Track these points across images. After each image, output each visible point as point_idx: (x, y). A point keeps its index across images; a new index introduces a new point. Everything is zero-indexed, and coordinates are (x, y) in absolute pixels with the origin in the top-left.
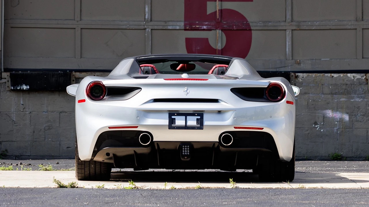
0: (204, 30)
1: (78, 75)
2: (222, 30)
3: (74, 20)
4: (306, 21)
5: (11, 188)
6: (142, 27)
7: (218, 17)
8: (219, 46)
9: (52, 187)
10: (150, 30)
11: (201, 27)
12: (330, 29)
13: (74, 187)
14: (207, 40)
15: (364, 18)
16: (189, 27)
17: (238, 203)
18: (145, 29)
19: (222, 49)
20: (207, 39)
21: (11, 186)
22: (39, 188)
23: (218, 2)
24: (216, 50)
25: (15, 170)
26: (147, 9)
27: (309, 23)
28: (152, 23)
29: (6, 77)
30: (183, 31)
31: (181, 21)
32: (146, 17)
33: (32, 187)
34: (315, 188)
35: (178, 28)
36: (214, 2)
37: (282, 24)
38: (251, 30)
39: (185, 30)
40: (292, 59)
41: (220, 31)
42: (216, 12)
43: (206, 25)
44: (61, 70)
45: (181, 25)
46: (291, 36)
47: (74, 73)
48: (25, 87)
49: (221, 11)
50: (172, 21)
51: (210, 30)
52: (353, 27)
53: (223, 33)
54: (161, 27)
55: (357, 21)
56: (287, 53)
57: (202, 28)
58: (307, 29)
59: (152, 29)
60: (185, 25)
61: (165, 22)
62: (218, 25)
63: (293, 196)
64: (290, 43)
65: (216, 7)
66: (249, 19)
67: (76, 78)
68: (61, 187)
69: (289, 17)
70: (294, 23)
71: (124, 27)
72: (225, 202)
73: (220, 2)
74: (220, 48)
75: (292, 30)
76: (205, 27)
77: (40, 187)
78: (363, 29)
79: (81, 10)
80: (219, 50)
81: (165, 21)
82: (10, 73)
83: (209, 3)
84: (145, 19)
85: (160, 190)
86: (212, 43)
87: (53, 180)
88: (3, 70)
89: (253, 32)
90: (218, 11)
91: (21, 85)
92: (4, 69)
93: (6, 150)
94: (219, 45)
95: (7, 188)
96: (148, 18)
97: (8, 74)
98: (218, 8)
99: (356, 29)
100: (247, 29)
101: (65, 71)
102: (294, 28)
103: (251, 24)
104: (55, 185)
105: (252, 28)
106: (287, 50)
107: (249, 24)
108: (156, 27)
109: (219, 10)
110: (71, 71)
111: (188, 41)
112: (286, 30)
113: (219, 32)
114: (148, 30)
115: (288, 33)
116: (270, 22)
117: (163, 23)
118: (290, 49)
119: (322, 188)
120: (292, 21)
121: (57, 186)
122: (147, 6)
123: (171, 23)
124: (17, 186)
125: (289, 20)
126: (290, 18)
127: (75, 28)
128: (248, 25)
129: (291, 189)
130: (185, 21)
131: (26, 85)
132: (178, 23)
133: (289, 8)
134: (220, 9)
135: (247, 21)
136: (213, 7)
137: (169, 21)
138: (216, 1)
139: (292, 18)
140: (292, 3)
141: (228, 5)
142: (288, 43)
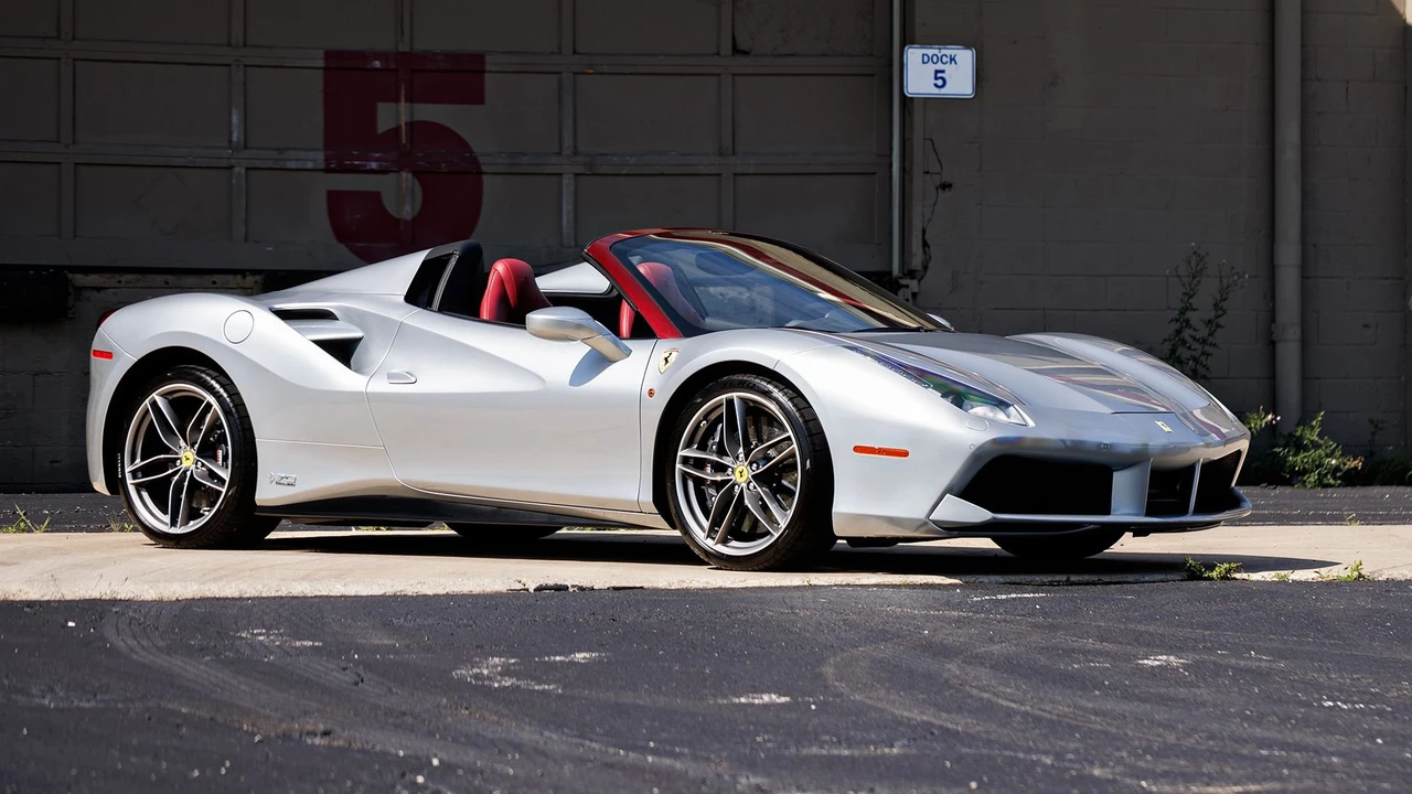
0: (372, 171)
1: (79, 279)
2: (416, 174)
3: (58, 142)
4: (606, 155)
6: (224, 163)
7: (404, 142)
8: (407, 212)
10: (243, 171)
11: (365, 166)
12: (663, 174)
14: (376, 197)
15: (738, 148)
16: (336, 164)
18: (231, 168)
19: (414, 219)
20: (379, 194)
23: (403, 105)
24: (397, 221)
26: (235, 119)
27: (615, 159)
28: (248, 153)
30: (322, 174)
31: (316, 150)
32: (234, 139)
35: (310, 165)
36: (393, 104)
37: (554, 160)
38: (481, 173)
39: (327, 170)
40: (576, 245)
41: (410, 175)
42: (397, 130)
43: (376, 160)
45: (320, 156)
46: (572, 189)
47: (70, 276)
49: (411, 125)
50: (294, 149)
51: (386, 172)
52: (713, 170)
53: (416, 182)
54: (270, 164)
55: (721, 154)
56: (565, 230)
57: (368, 168)
58: (610, 172)
59: (247, 169)
60: (327, 160)
61: (280, 150)
62: (403, 161)
64: (571, 207)
65: (398, 116)
66: (477, 146)
67: (75, 289)
69: (568, 142)
70: (579, 158)
71: (181, 162)
73: (409, 104)
74: (409, 218)
75: (576, 174)
76: (374, 165)
78: (735, 174)
79: (74, 119)
80: (406, 221)
81: (278, 149)
83: (380, 106)
84: (230, 141)
86: (390, 205)
89: (484, 177)
90: (403, 126)
94: (408, 208)
96: (238, 142)
98: (404, 119)
99: (719, 175)
100: (471, 171)
101: (41, 270)
102: (580, 170)
103: (481, 160)
105: (484, 169)
106: (564, 223)
107: (475, 158)
108: (257, 164)
109: (406, 124)
110: (60, 269)
111: (335, 198)
112: (561, 174)
113: (406, 176)
114: (239, 170)
115: (567, 181)
116: (525, 154)
117: (274, 155)
118: (572, 222)
120: (575, 154)
122: (234, 111)
123: (292, 154)
125: (567, 150)
126: (571, 145)
127: (60, 163)
128: (474, 161)
130: (326, 150)
132: (311, 155)
133: (568, 123)
134: (409, 120)
135: (471, 152)
136: (392, 115)
137: (289, 149)
138: (397, 100)
139: (575, 147)
140: (575, 109)
141: (429, 112)
142: (567, 207)
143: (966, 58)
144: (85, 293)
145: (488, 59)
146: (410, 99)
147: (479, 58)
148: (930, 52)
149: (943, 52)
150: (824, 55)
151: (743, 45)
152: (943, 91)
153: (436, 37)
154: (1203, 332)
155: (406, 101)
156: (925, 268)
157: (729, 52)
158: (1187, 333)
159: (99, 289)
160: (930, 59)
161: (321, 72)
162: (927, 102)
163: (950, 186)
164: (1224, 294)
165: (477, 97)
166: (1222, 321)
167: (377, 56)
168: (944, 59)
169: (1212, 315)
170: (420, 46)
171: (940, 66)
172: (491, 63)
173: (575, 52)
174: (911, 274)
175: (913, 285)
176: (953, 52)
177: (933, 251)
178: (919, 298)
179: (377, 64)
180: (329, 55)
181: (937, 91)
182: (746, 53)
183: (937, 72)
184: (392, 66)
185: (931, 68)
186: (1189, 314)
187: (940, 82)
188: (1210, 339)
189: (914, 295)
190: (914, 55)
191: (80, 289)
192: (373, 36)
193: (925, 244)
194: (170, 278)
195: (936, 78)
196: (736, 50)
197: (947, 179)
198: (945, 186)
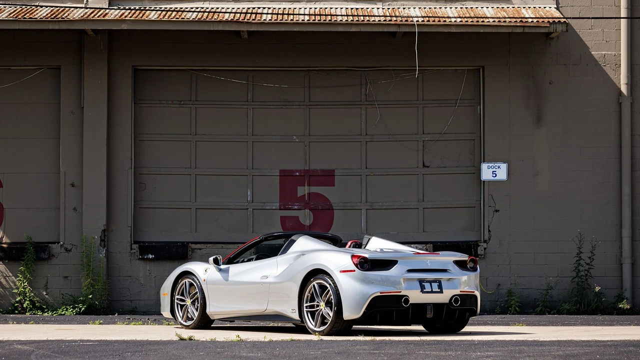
0: (295, 209)
1: (193, 246)
2: (310, 210)
3: (191, 202)
4: (378, 202)
5: (142, 340)
6: (246, 207)
7: (306, 199)
9: (175, 339)
11: (293, 207)
12: (397, 209)
13: (192, 340)
15: (424, 200)
16: (283, 207)
17: (322, 352)
18: (248, 209)
19: (310, 225)
20: (298, 217)
21: (141, 339)
22: (164, 341)
24: (305, 225)
25: (144, 324)
26: (249, 193)
27: (380, 204)
28: (253, 204)
29: (135, 248)
31: (277, 202)
32: (249, 199)
33: (159, 339)
34: (383, 340)
35: (274, 208)
36: (303, 187)
37: (359, 204)
38: (333, 209)
39: (280, 209)
40: (366, 233)
41: (308, 210)
42: (305, 195)
43: (297, 205)
44: (180, 242)
45: (278, 205)
46: (365, 214)
47: (190, 245)
48: (150, 256)
49: (309, 194)
50: (269, 202)
51: (301, 210)
52: (415, 207)
53: (311, 213)
54: (260, 208)
55: (419, 201)
56: (363, 228)
58: (378, 208)
59: (253, 209)
60: (280, 206)
61: (264, 203)
62: (306, 206)
63: (366, 347)
64: (365, 220)
65: (305, 190)
66: (332, 200)
67: (192, 249)
68: (182, 339)
70: (368, 204)
71: (231, 207)
72: (312, 352)
74: (308, 224)
75: (367, 209)
76: (296, 207)
77: (165, 339)
78: (423, 208)
79: (196, 194)
80: (307, 226)
82: (139, 245)
83: (299, 187)
85: (260, 342)
86: (302, 221)
87: (175, 334)
88: (133, 243)
89: (335, 211)
91: (148, 254)
92: (134, 241)
93: (136, 307)
94: (308, 221)
95: (138, 341)
97: (137, 245)
98: (307, 192)
99: (418, 208)
100: (330, 209)
101: (183, 243)
103: (333, 205)
104: (176, 338)
105: (334, 208)
106: (363, 225)
108: (256, 208)
110: (188, 243)
111: (282, 218)
112: (361, 209)
113: (307, 211)
114: (250, 210)
115: (364, 212)
116: (348, 203)
117: (262, 204)
118: (365, 225)
119: (390, 340)
120: (366, 202)
121: (178, 339)
122: (249, 190)
123: (268, 204)
124: (146, 339)
125: (363, 201)
126: (365, 199)
127: (191, 209)
128: (331, 205)
129: (365, 340)
130: (280, 202)
131: (152, 255)
132: (275, 204)
133: (364, 192)
135: (330, 202)
136: (303, 191)
137: (267, 202)
138: (305, 186)
139: (366, 199)
140: (366, 187)
141: (315, 189)
142: (364, 221)
143: (504, 167)
144: (196, 251)
145: (336, 171)
146: (309, 185)
147: (333, 171)
148: (491, 165)
149: (495, 165)
150: (456, 167)
151: (426, 164)
152: (495, 178)
153: (318, 164)
154: (588, 261)
155: (307, 186)
156: (490, 239)
157: (422, 167)
158: (582, 262)
159: (200, 249)
160: (491, 167)
161: (279, 177)
162: (489, 182)
163: (499, 211)
164: (594, 248)
165: (332, 184)
166: (594, 257)
167: (297, 171)
168: (496, 167)
169: (590, 255)
170: (312, 168)
171: (494, 170)
172: (336, 172)
173: (366, 168)
174: (485, 241)
175: (485, 245)
176: (499, 165)
177: (492, 233)
178: (487, 250)
179: (298, 174)
180: (281, 171)
181: (493, 178)
182: (428, 167)
183: (493, 172)
184: (303, 174)
185: (491, 170)
186: (581, 255)
187: (494, 175)
188: (591, 264)
189: (485, 249)
190: (484, 166)
191: (193, 250)
192: (296, 164)
193: (489, 231)
194: (223, 245)
195: (493, 174)
196: (424, 166)
197: (497, 208)
198: (497, 211)
